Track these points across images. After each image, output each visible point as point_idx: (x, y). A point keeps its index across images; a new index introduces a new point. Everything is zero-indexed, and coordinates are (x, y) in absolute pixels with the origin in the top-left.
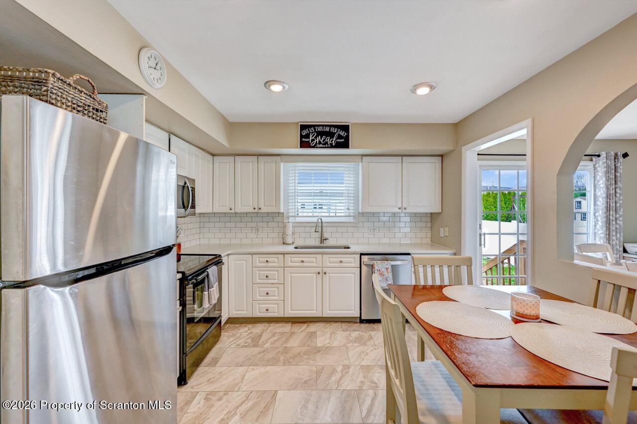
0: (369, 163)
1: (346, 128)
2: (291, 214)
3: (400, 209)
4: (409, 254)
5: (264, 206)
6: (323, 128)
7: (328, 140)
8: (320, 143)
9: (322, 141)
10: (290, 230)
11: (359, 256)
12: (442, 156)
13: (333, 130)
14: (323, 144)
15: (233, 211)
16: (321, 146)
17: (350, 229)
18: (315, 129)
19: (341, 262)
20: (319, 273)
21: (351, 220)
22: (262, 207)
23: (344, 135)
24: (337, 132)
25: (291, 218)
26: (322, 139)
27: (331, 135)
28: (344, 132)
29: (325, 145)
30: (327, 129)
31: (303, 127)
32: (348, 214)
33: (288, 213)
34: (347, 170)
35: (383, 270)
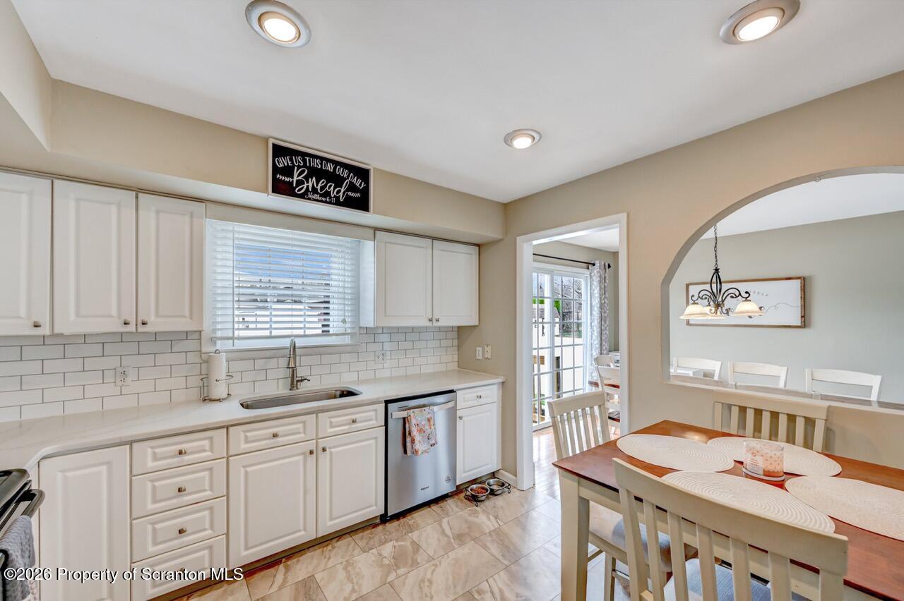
0: (386, 243)
1: (363, 174)
2: (219, 334)
3: (431, 320)
4: (452, 391)
5: (157, 315)
6: (321, 164)
7: (331, 188)
8: (315, 191)
9: (319, 188)
10: (221, 368)
11: (384, 404)
12: (479, 245)
13: (339, 171)
14: (321, 195)
15: (45, 330)
16: (317, 197)
17: (345, 358)
18: (304, 161)
19: (354, 421)
20: (311, 452)
21: (347, 340)
22: (151, 319)
23: (360, 185)
24: (348, 176)
25: (219, 342)
26: (320, 185)
27: (338, 181)
28: (360, 181)
29: (325, 197)
30: (330, 167)
31: (279, 151)
32: (342, 331)
33: (215, 330)
34: (336, 251)
35: (423, 423)
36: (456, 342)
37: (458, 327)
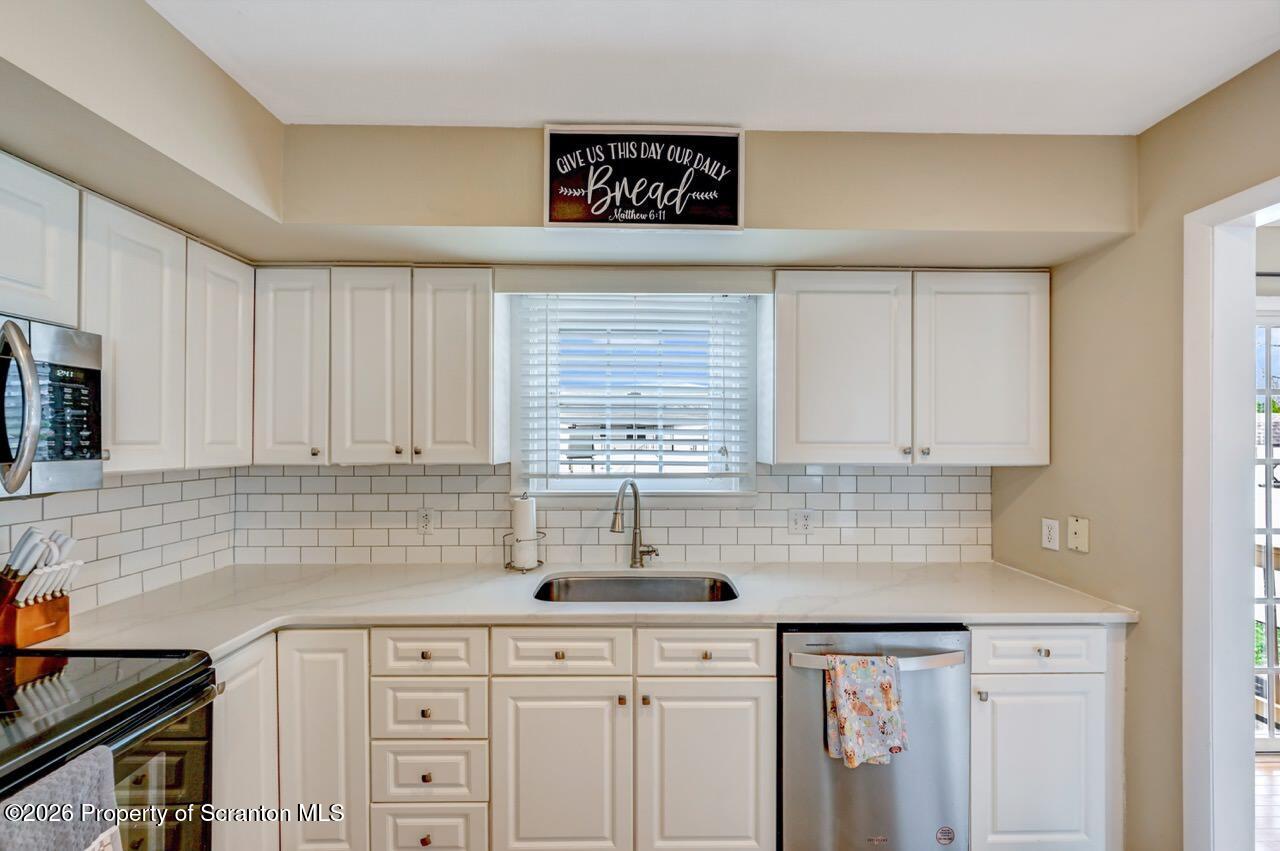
0: (799, 292)
1: (724, 149)
2: (534, 469)
3: (907, 452)
4: (958, 627)
5: (435, 442)
6: (638, 150)
7: (659, 193)
8: (626, 203)
9: (634, 196)
11: (774, 631)
12: (1049, 269)
13: (675, 154)
14: (638, 210)
15: (323, 460)
16: (631, 214)
17: (731, 518)
18: (607, 151)
19: (706, 657)
20: (622, 700)
21: (733, 486)
22: (428, 445)
23: (718, 173)
24: (692, 162)
25: (534, 482)
26: (636, 191)
27: (669, 174)
28: (717, 165)
29: (647, 212)
30: (654, 152)
31: (562, 144)
32: (721, 469)
33: (526, 463)
35: (870, 692)
36: (985, 501)
37: (992, 467)
